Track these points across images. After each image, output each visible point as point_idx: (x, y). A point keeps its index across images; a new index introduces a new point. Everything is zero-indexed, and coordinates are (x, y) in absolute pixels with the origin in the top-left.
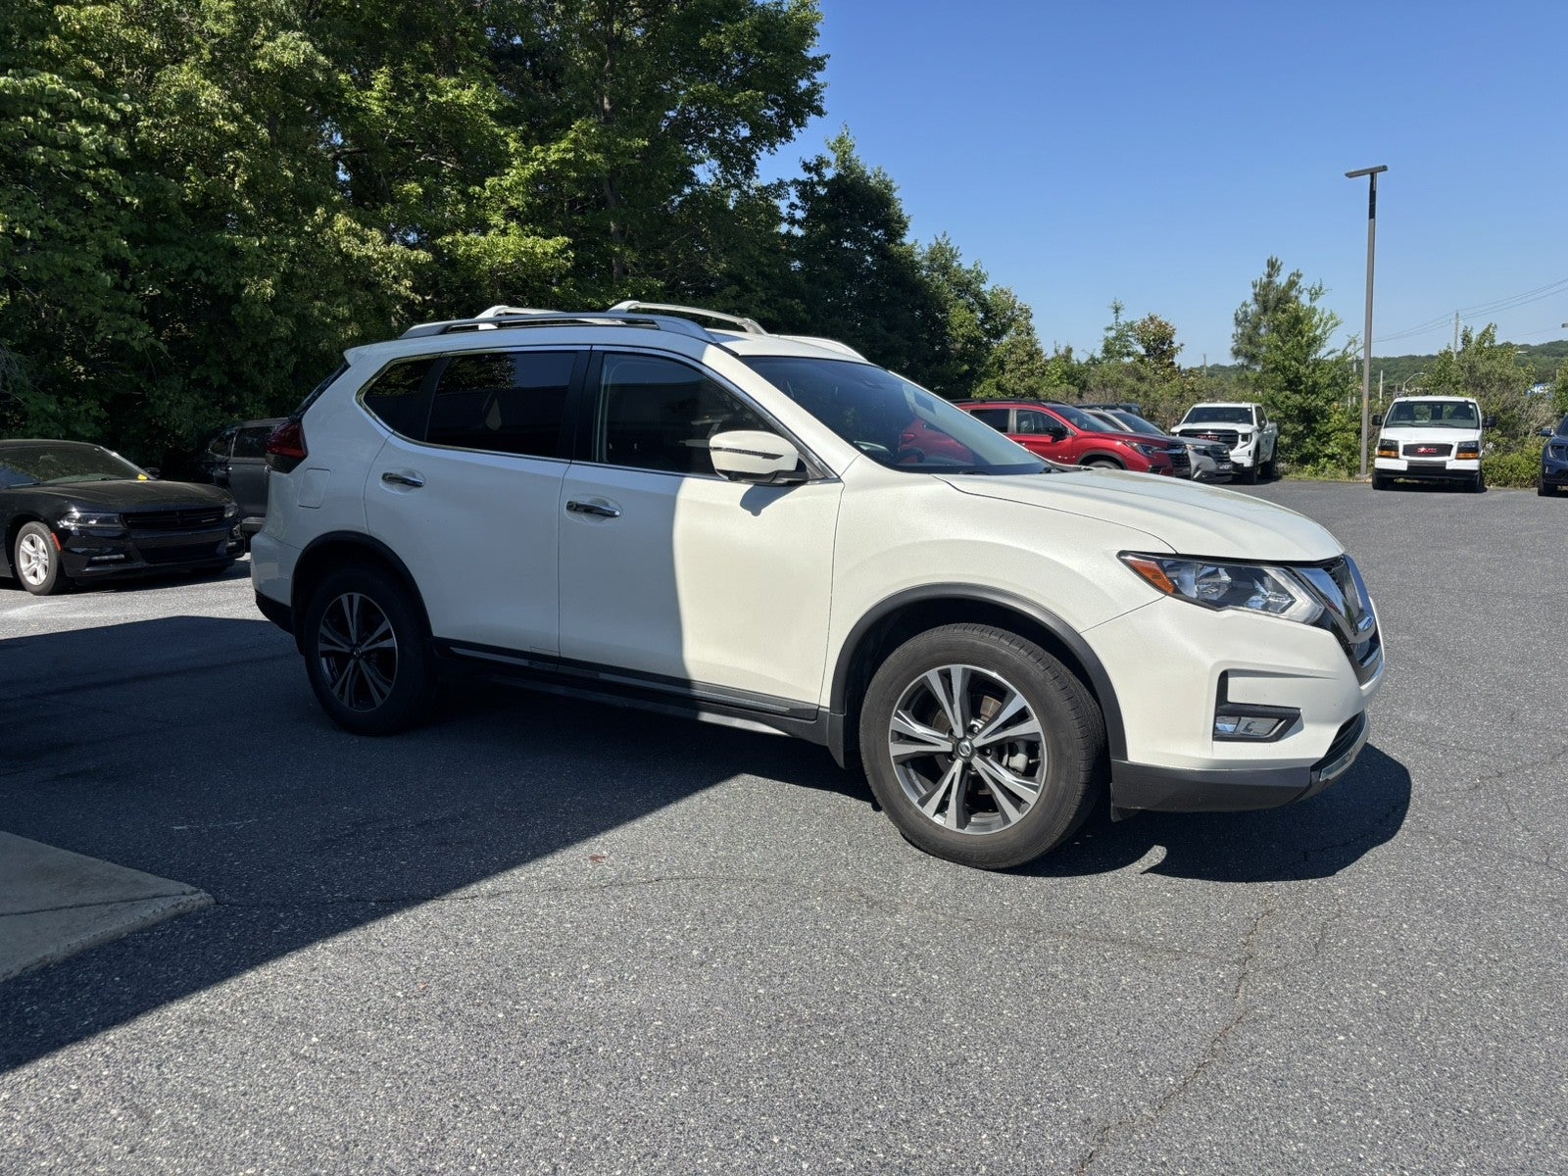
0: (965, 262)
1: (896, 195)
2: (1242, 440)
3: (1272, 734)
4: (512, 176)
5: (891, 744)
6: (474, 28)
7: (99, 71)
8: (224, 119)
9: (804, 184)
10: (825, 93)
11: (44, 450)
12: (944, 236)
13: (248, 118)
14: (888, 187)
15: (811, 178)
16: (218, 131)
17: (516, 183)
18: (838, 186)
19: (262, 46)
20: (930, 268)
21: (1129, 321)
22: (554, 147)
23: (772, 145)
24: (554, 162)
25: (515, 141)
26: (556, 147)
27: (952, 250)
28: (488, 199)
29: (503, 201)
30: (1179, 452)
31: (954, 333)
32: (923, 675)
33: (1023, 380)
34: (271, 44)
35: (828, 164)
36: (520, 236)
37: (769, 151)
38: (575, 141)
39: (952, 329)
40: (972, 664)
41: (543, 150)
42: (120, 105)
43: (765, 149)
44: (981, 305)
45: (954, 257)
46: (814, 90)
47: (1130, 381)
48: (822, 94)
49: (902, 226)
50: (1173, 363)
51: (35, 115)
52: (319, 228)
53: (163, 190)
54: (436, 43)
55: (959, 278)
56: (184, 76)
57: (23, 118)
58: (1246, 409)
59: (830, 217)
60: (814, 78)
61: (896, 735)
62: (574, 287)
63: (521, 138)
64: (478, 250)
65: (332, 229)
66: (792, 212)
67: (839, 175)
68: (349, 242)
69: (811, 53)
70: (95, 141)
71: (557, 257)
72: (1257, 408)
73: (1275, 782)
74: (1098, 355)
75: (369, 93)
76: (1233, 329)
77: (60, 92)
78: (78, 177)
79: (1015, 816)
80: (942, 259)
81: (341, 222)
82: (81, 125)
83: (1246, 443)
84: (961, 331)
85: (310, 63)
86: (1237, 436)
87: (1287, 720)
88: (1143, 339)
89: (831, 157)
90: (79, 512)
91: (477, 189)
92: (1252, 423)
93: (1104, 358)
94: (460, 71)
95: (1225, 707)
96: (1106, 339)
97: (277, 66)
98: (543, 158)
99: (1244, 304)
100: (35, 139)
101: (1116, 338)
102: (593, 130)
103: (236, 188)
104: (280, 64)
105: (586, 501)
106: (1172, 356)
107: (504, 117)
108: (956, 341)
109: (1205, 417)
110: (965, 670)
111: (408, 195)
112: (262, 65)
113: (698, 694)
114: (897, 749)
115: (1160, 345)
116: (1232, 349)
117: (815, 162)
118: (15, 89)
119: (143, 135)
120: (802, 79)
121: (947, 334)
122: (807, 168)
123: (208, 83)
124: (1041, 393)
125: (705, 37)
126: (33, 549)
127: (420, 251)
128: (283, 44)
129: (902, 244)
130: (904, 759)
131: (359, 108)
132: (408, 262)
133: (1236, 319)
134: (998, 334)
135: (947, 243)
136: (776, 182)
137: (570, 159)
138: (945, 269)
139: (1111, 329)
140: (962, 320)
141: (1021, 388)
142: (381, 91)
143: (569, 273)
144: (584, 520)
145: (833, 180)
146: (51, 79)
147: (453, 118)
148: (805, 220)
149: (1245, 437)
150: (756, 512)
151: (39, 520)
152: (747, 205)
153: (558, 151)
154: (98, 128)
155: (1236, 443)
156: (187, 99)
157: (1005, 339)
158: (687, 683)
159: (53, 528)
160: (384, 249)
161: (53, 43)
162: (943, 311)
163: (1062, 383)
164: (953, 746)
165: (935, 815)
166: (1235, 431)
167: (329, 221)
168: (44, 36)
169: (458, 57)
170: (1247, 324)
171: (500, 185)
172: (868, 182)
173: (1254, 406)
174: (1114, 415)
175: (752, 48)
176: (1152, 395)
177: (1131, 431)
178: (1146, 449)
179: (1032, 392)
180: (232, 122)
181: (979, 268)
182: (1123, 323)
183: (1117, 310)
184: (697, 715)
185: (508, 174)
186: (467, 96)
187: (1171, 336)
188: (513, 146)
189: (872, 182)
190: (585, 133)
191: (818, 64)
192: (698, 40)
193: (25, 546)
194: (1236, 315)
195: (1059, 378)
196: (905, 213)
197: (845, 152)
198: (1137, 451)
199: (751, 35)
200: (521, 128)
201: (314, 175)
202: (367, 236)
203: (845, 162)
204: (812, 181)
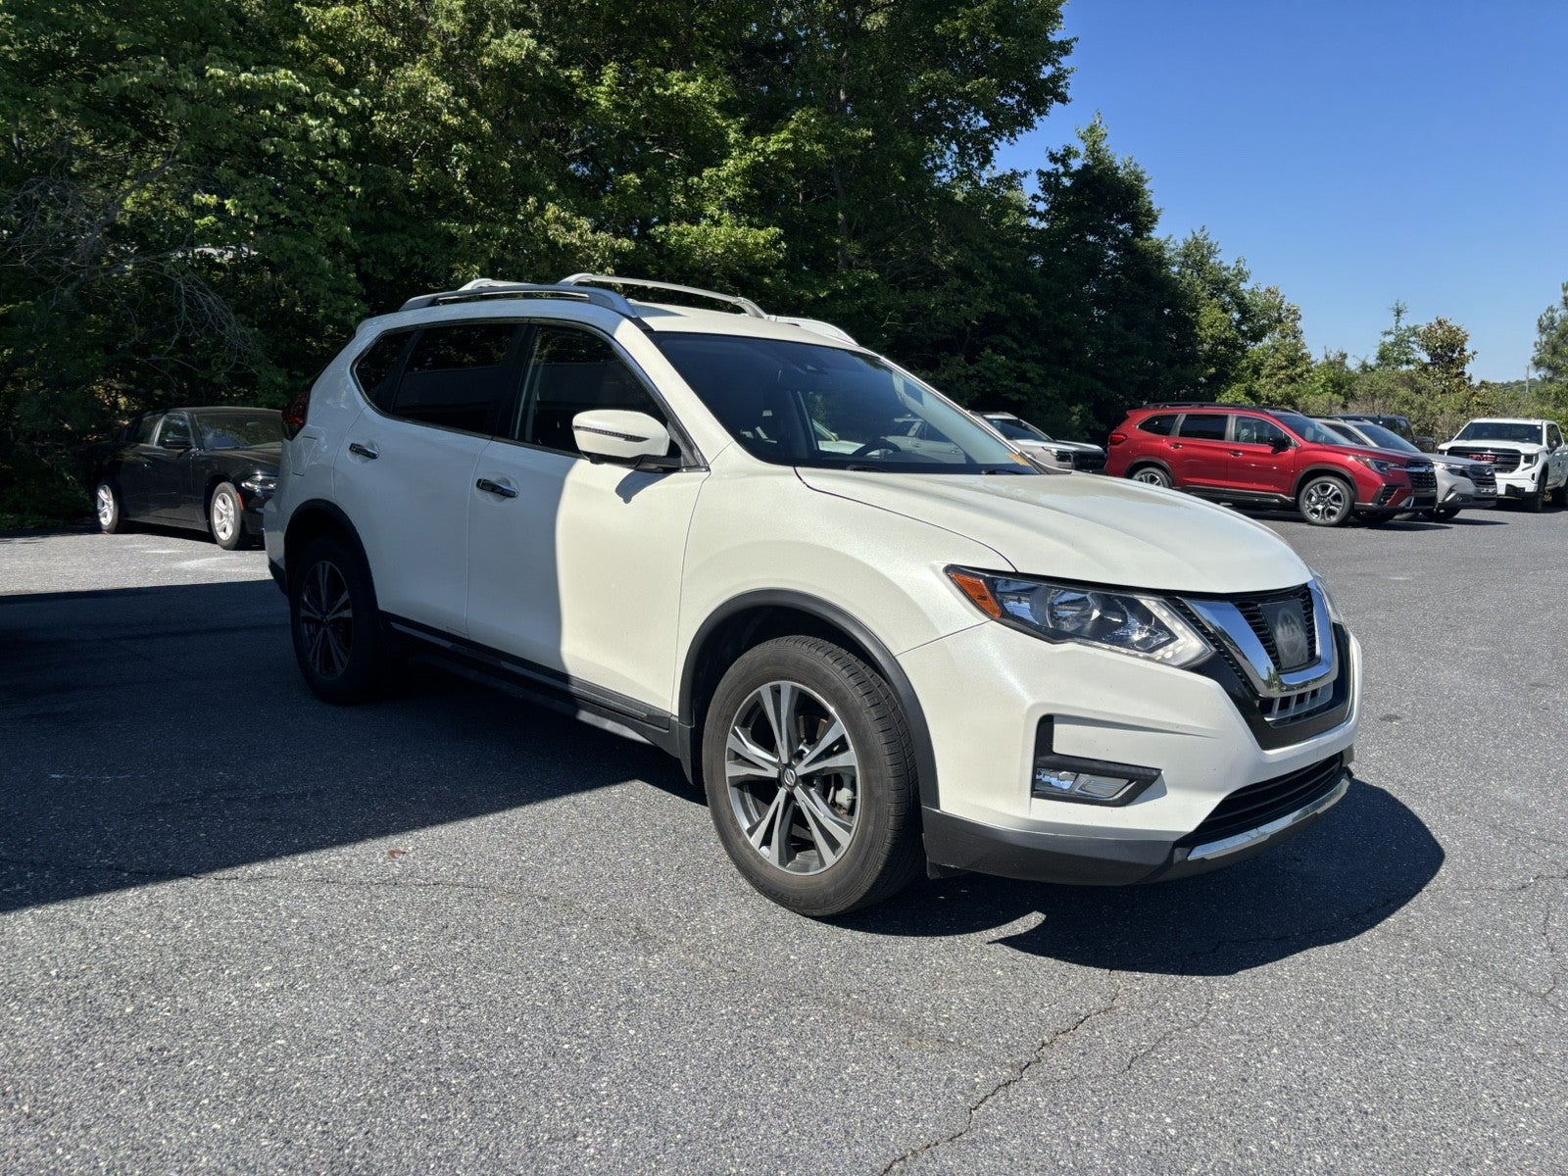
0: (1225, 259)
1: (1146, 187)
2: (1525, 462)
3: (1116, 797)
4: (730, 165)
5: (727, 763)
6: (712, 23)
7: (340, 68)
8: (450, 113)
9: (1049, 175)
10: (1071, 79)
11: (252, 417)
12: (1202, 230)
13: (473, 113)
14: (1139, 179)
15: (1057, 169)
16: (445, 125)
17: (733, 173)
18: (1084, 177)
19: (489, 43)
20: (1183, 265)
21: (1412, 325)
22: (774, 138)
23: (1012, 135)
24: (774, 153)
25: (736, 132)
26: (776, 137)
27: (1211, 245)
28: (706, 190)
29: (721, 192)
30: (1423, 470)
31: (1203, 334)
32: (757, 690)
33: (1279, 387)
34: (497, 41)
35: (1076, 155)
36: (732, 226)
37: (1008, 141)
38: (795, 132)
39: (1201, 329)
40: (799, 682)
41: (763, 141)
42: (350, 99)
43: (1005, 138)
44: (1238, 305)
45: (1211, 253)
46: (1058, 77)
47: (1403, 391)
48: (1068, 80)
49: (1150, 219)
50: (1463, 373)
51: (273, 109)
52: (530, 217)
53: (389, 180)
54: (674, 39)
55: (1214, 275)
56: (415, 73)
57: (262, 111)
58: (1535, 426)
59: (1074, 209)
60: (1059, 63)
61: (733, 755)
62: (787, 278)
63: (742, 129)
64: (689, 240)
65: (543, 218)
66: (1034, 204)
67: (1085, 166)
68: (557, 230)
69: (1056, 36)
70: (322, 133)
71: (768, 248)
72: (1551, 428)
73: (1116, 855)
74: (1372, 361)
75: (598, 88)
76: (1536, 337)
77: (291, 87)
78: (308, 166)
79: (830, 858)
80: (1197, 256)
81: (552, 210)
82: (311, 118)
83: (1529, 465)
84: (1210, 331)
85: (532, 57)
86: (1519, 457)
87: (1141, 782)
88: (1428, 345)
89: (1081, 147)
90: (262, 475)
91: (696, 179)
92: (1540, 443)
93: (1379, 365)
94: (694, 65)
95: (1048, 758)
96: (1383, 344)
97: (502, 62)
98: (762, 149)
99: (1551, 309)
100: (272, 131)
101: (1394, 344)
102: (813, 120)
103: (459, 179)
104: (504, 60)
105: (493, 479)
106: (1463, 364)
107: (728, 108)
108: (1202, 342)
109: (1485, 434)
110: (793, 688)
111: (627, 185)
112: (487, 61)
113: (573, 691)
114: (733, 770)
115: (1448, 352)
116: (1533, 359)
117: (1062, 152)
118: (252, 84)
119: (378, 129)
120: (1046, 65)
121: (1197, 335)
122: (1053, 158)
123: (436, 79)
124: (1299, 401)
125: (940, 23)
126: (224, 507)
127: (625, 240)
128: (509, 41)
129: (1150, 238)
130: (738, 781)
131: (588, 102)
132: (612, 249)
133: (1540, 326)
134: (1257, 337)
135: (1205, 238)
136: (1009, 173)
137: (788, 149)
138: (1200, 266)
139: (1390, 333)
140: (1213, 320)
141: (1277, 394)
142: (609, 86)
143: (780, 264)
144: (490, 498)
145: (1078, 172)
146: (286, 75)
147: (678, 112)
148: (1048, 212)
149: (1529, 458)
150: (627, 500)
151: (229, 481)
152: (978, 197)
153: (777, 142)
154: (326, 121)
155: (1518, 464)
156: (414, 94)
157: (1266, 341)
158: (565, 677)
159: (239, 489)
160: (589, 236)
161: (302, 43)
162: (1193, 309)
163: (1326, 391)
164: (780, 772)
165: (760, 847)
166: (1517, 451)
167: (540, 209)
168: (295, 36)
169: (693, 52)
170: (1554, 332)
171: (717, 176)
172: (1117, 173)
173: (1545, 423)
174: (1356, 427)
175: (990, 33)
176: (1429, 408)
177: (1375, 445)
178: (1380, 466)
179: (1289, 400)
180: (456, 116)
181: (1242, 265)
182: (1404, 327)
183: (1398, 313)
184: (576, 712)
185: (726, 164)
186: (692, 89)
187: (1463, 343)
188: (732, 136)
189: (1121, 173)
190: (806, 123)
191: (1064, 48)
192: (933, 26)
193: (219, 504)
194: (1539, 321)
195: (1323, 386)
196: (1155, 207)
197: (1095, 142)
198: (1369, 467)
199: (989, 19)
200: (743, 119)
201: (542, 167)
202: (575, 224)
203: (1094, 151)
204: (1057, 172)
